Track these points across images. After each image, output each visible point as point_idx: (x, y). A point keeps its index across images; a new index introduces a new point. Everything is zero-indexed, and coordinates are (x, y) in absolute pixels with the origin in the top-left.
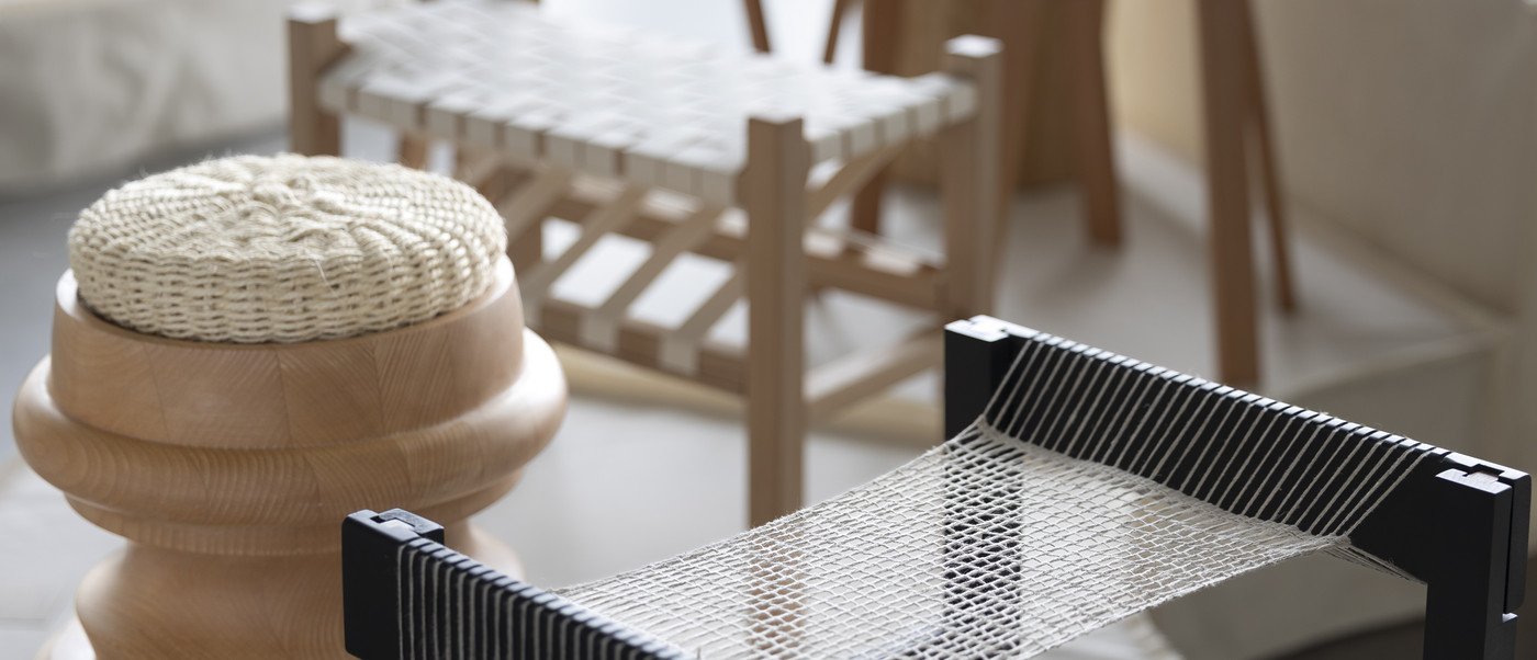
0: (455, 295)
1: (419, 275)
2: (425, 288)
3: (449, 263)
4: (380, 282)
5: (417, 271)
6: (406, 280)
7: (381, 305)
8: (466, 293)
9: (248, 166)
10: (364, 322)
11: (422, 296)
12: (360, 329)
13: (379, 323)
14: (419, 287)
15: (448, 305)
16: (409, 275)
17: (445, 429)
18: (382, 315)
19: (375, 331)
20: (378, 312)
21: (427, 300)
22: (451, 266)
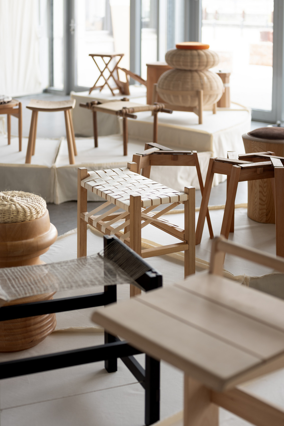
0: (26, 218)
1: (18, 214)
2: (18, 216)
3: (25, 212)
4: (10, 214)
5: (18, 213)
6: (14, 214)
7: (9, 218)
8: (29, 218)
9: (3, 193)
10: (6, 221)
11: (17, 218)
12: (5, 222)
13: (9, 221)
14: (17, 216)
15: (24, 220)
16: (15, 213)
17: (24, 241)
18: (8, 220)
19: (9, 223)
20: (8, 219)
21: (18, 218)
22: (25, 213)
